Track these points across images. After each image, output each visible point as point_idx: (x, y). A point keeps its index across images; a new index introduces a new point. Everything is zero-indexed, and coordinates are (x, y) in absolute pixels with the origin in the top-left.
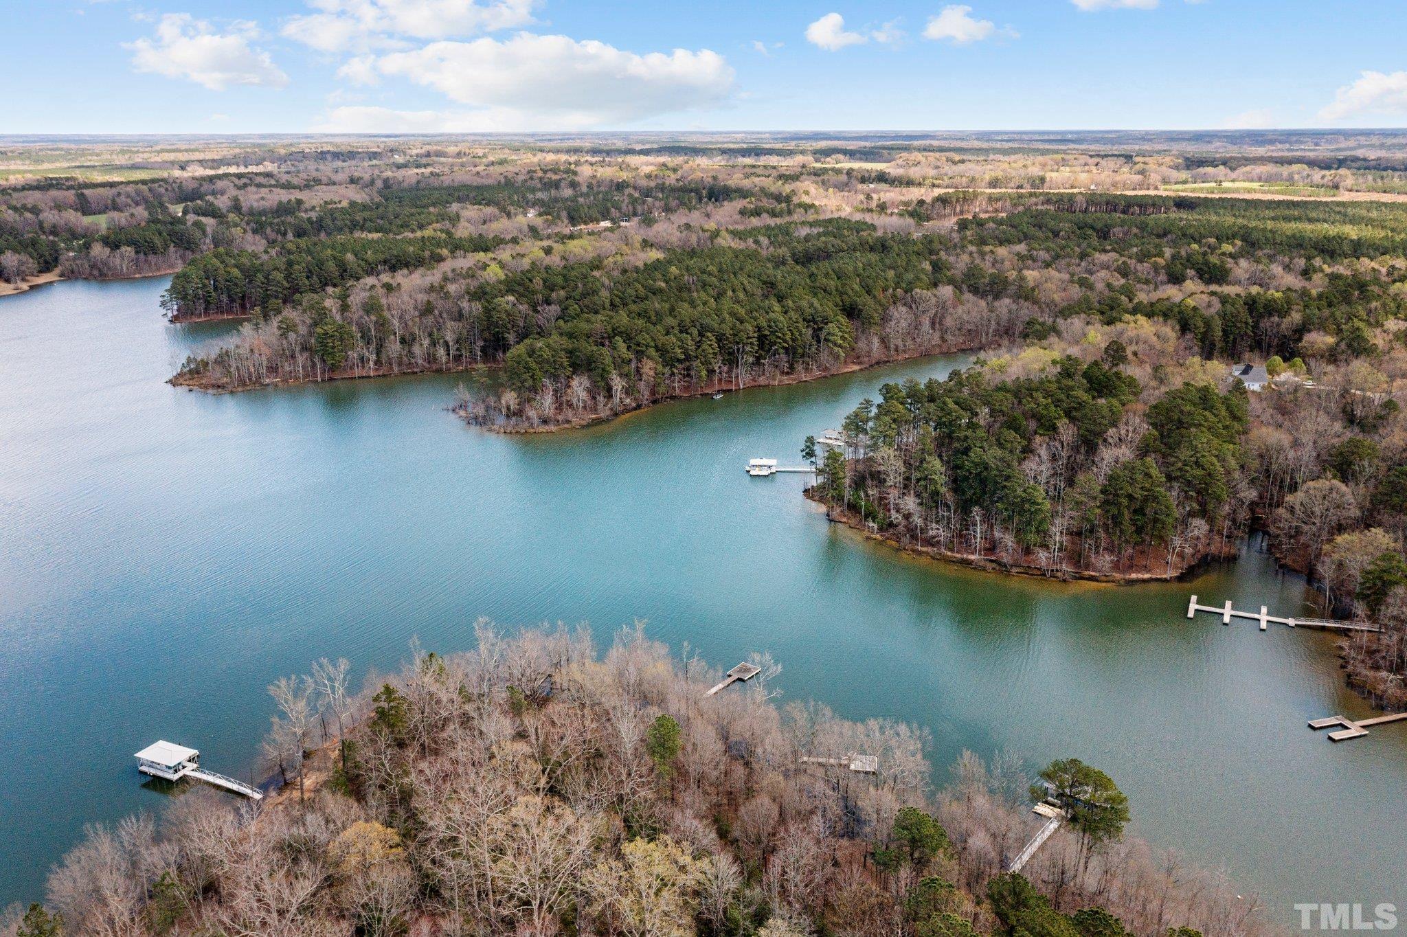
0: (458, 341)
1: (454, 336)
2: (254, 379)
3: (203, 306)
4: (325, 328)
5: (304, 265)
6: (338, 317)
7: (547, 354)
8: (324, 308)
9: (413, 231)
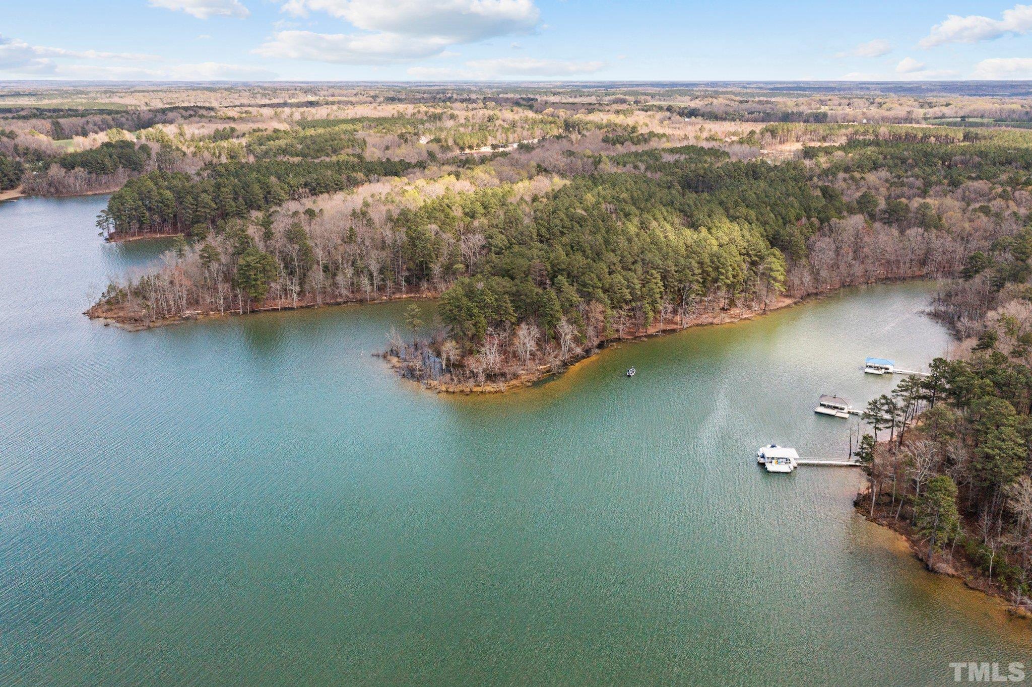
0: (381, 271)
1: (378, 266)
2: (173, 312)
3: (137, 225)
4: (248, 259)
5: (230, 187)
6: (261, 246)
7: (490, 299)
8: (247, 237)
9: (328, 155)
